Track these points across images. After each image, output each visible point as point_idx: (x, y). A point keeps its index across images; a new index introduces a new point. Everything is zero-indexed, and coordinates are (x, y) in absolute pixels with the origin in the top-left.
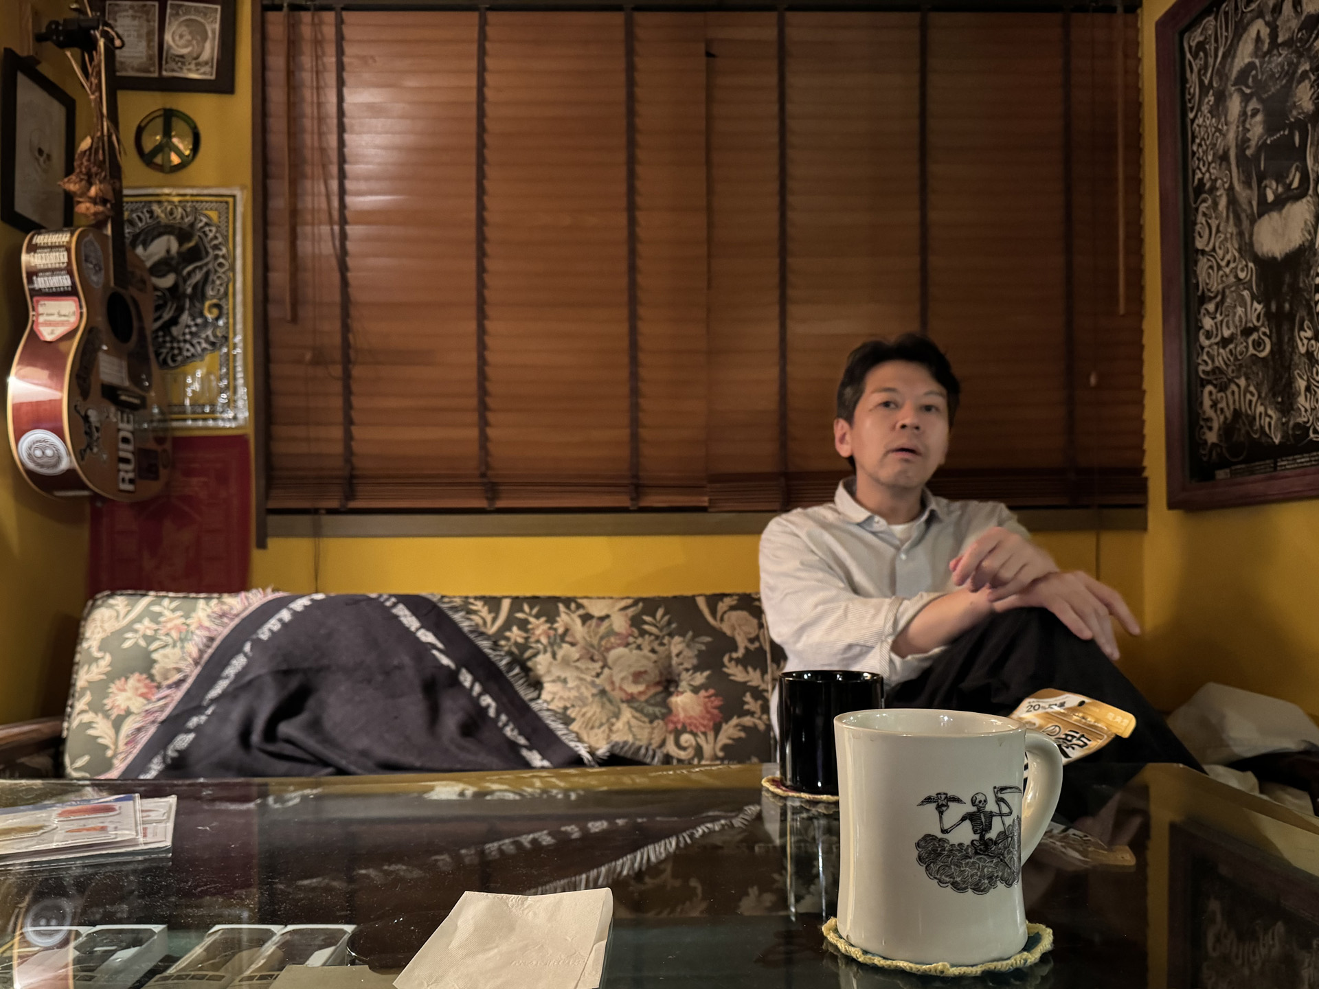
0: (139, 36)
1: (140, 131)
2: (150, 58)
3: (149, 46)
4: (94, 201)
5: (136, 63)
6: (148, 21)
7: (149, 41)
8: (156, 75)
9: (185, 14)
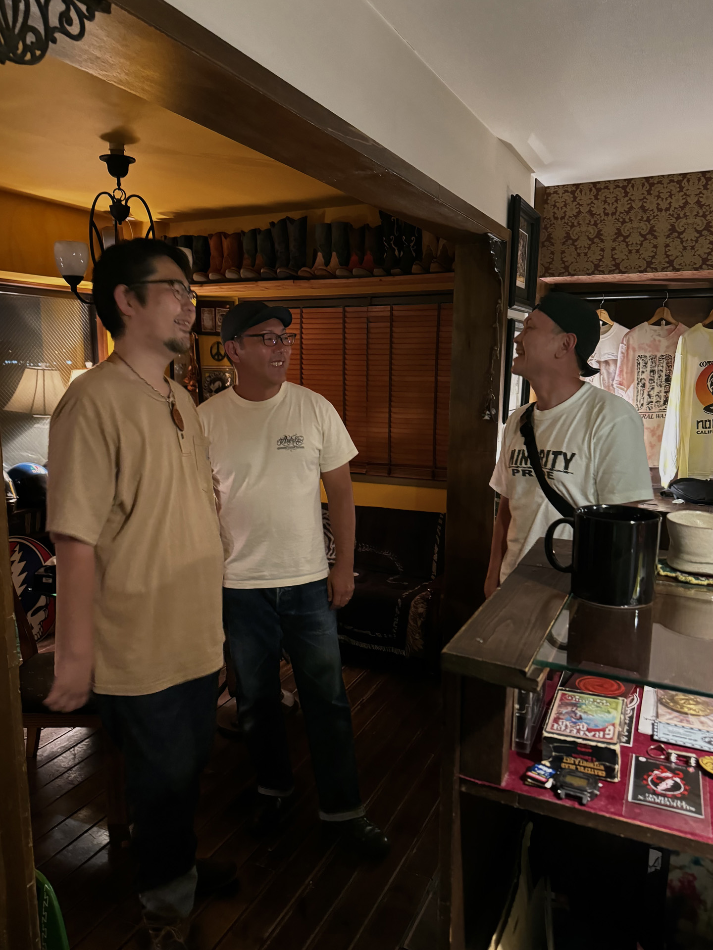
0: (210, 320)
1: (211, 348)
2: (213, 326)
3: (213, 323)
4: (192, 386)
5: (209, 328)
6: (212, 314)
7: (212, 320)
8: (214, 331)
9: (221, 312)
